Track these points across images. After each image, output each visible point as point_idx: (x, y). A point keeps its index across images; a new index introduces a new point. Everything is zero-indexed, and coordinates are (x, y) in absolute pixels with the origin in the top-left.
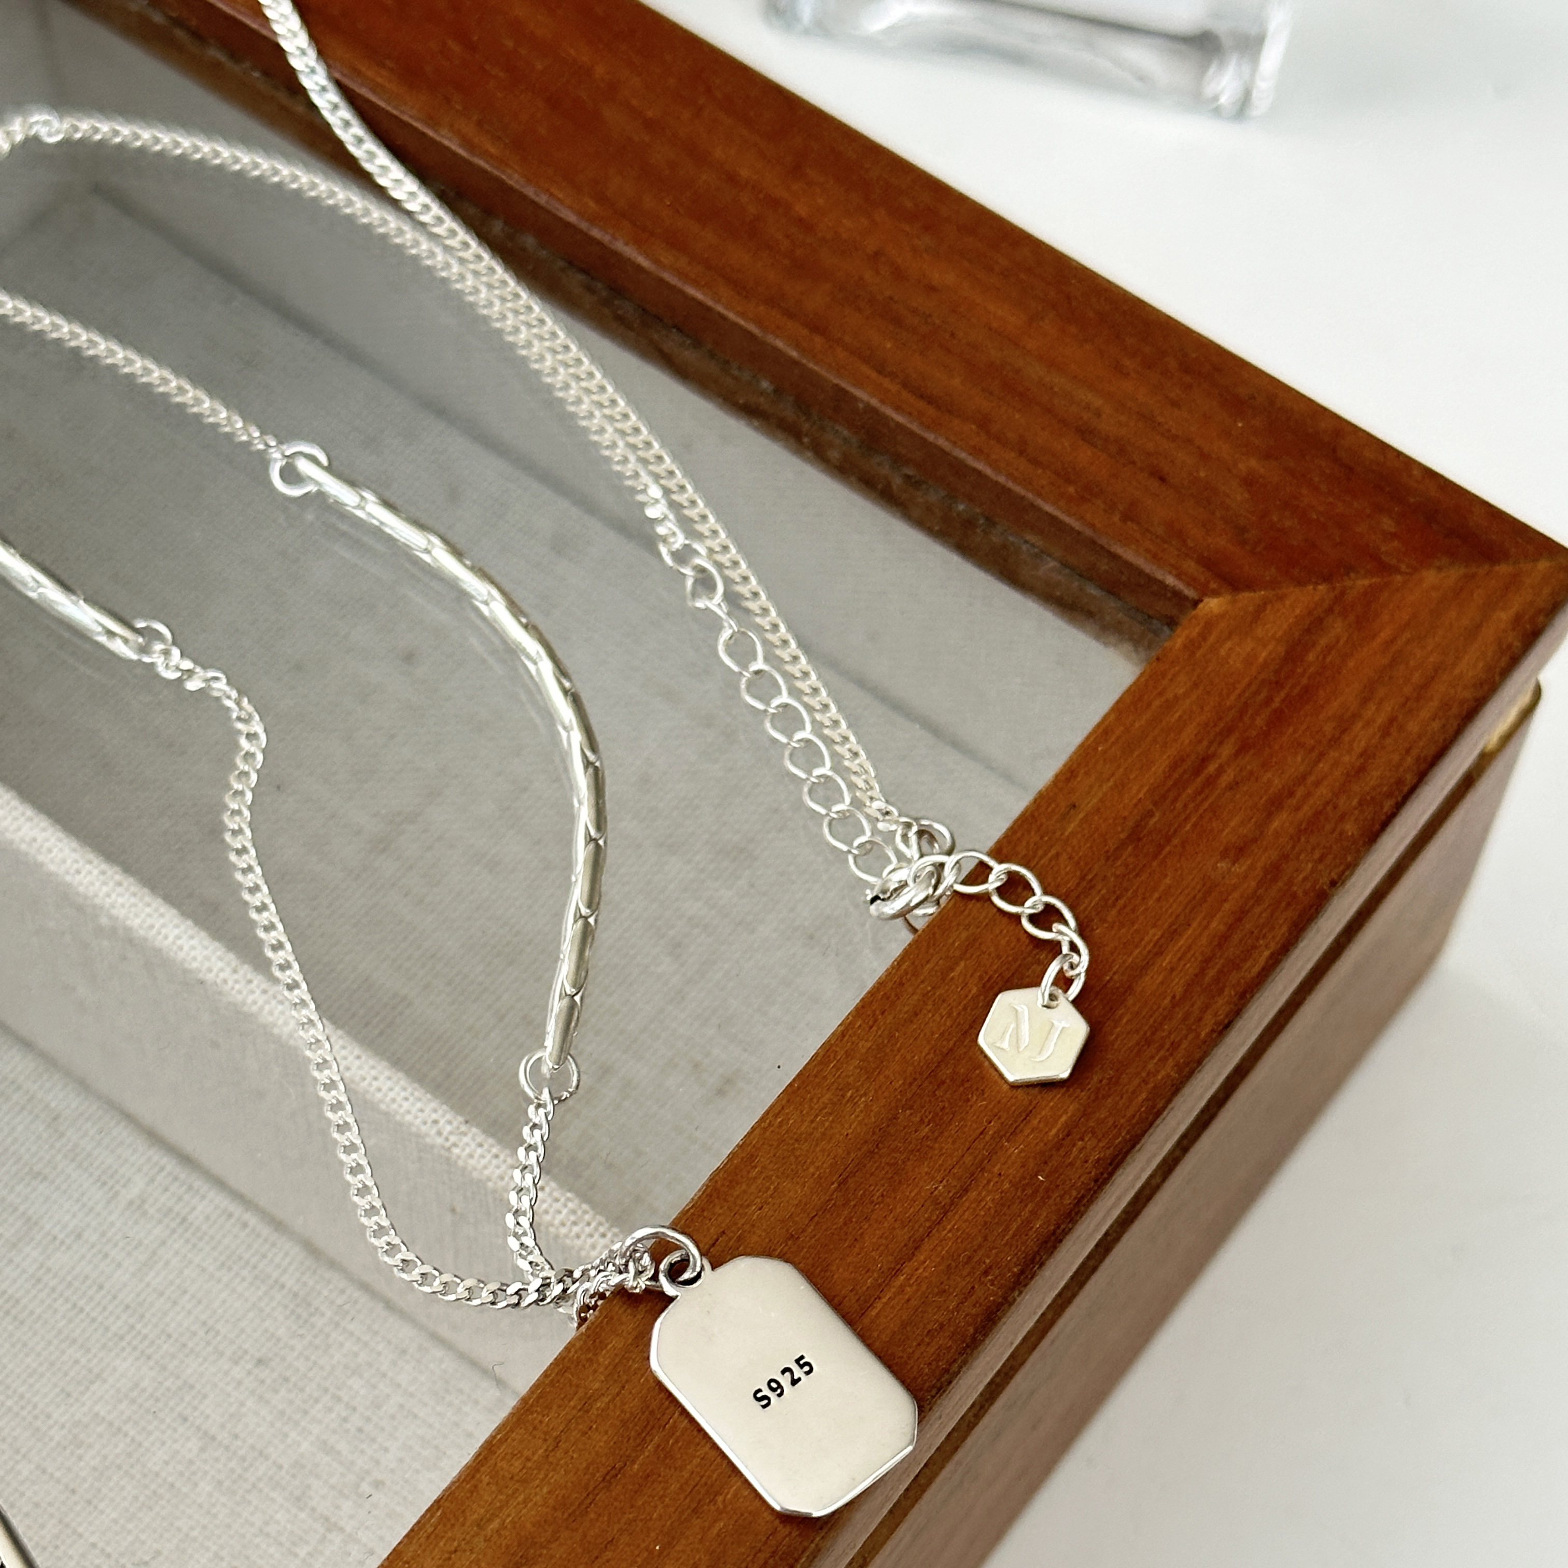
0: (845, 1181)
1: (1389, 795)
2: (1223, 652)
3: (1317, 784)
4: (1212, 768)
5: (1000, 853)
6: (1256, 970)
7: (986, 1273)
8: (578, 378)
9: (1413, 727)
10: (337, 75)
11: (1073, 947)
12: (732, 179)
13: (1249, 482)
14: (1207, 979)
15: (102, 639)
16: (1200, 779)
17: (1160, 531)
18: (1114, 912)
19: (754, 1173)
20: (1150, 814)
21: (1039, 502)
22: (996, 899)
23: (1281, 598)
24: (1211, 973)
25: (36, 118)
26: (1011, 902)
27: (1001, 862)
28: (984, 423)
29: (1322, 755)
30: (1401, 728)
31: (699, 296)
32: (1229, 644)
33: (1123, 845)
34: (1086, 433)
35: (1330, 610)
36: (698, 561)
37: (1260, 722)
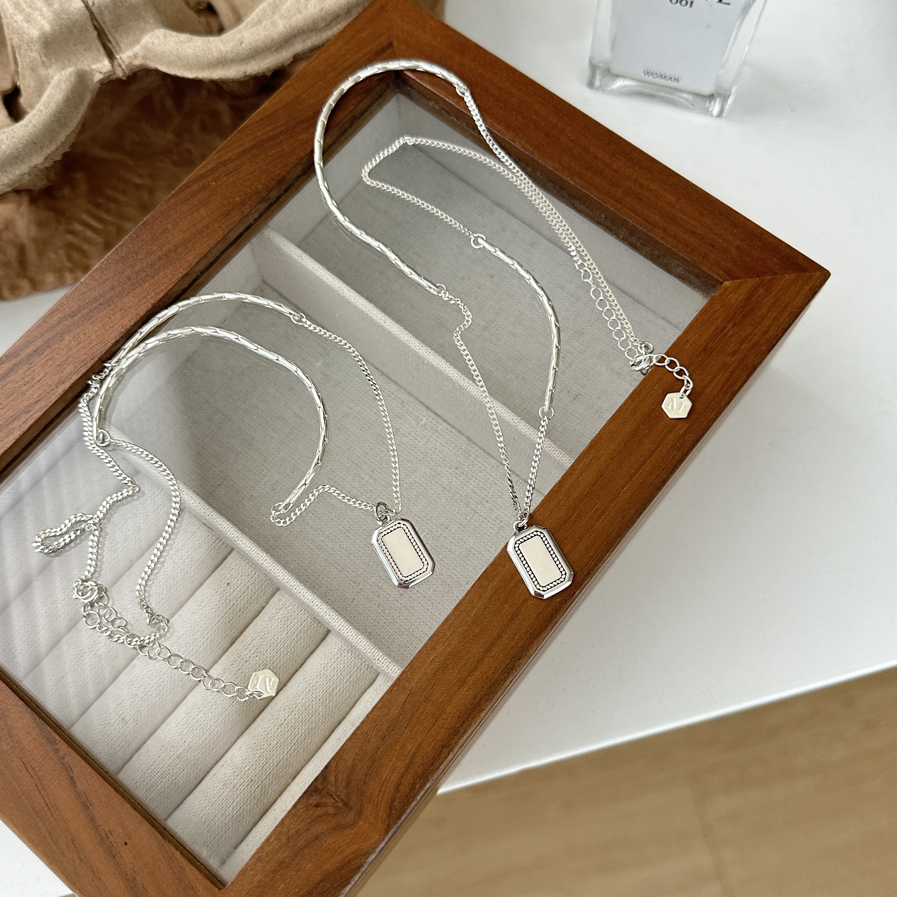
0: (626, 444)
1: (774, 339)
2: (729, 297)
3: (754, 335)
4: (726, 331)
5: (668, 354)
6: (736, 388)
7: (663, 470)
8: (552, 214)
9: (781, 320)
10: (488, 127)
11: (688, 382)
12: (596, 158)
13: (738, 247)
14: (723, 390)
15: (428, 289)
16: (723, 334)
17: (712, 262)
18: (698, 371)
19: (602, 441)
20: (709, 343)
21: (679, 253)
22: (667, 367)
23: (746, 282)
24: (724, 389)
25: (406, 138)
26: (671, 368)
27: (669, 357)
28: (664, 230)
29: (756, 327)
30: (778, 320)
31: (586, 192)
32: (731, 295)
33: (701, 352)
34: (693, 233)
35: (759, 285)
36: (585, 268)
37: (739, 317)
